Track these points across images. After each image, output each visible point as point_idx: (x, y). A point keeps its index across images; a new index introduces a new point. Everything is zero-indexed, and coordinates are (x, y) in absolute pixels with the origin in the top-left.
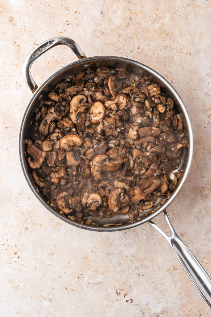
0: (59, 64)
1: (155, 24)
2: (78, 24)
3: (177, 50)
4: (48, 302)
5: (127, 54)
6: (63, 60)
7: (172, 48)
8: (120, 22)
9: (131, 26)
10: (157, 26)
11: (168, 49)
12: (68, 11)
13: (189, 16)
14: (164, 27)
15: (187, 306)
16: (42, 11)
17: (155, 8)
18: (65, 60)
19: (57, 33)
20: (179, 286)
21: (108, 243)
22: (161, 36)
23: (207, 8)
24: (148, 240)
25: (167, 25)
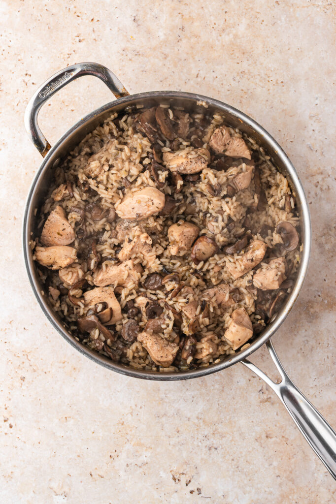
0: (67, 106)
1: (223, 36)
2: (96, 39)
3: (261, 77)
4: (61, 497)
5: (179, 86)
6: (73, 100)
7: (252, 74)
8: (165, 34)
9: (184, 41)
10: (227, 38)
11: (246, 76)
12: (80, 18)
13: (279, 22)
14: (238, 41)
15: (290, 497)
16: (36, 20)
17: (223, 10)
18: (77, 99)
19: (62, 56)
20: (275, 464)
21: (157, 398)
22: (233, 56)
23: (307, 7)
24: (223, 391)
25: (243, 37)
